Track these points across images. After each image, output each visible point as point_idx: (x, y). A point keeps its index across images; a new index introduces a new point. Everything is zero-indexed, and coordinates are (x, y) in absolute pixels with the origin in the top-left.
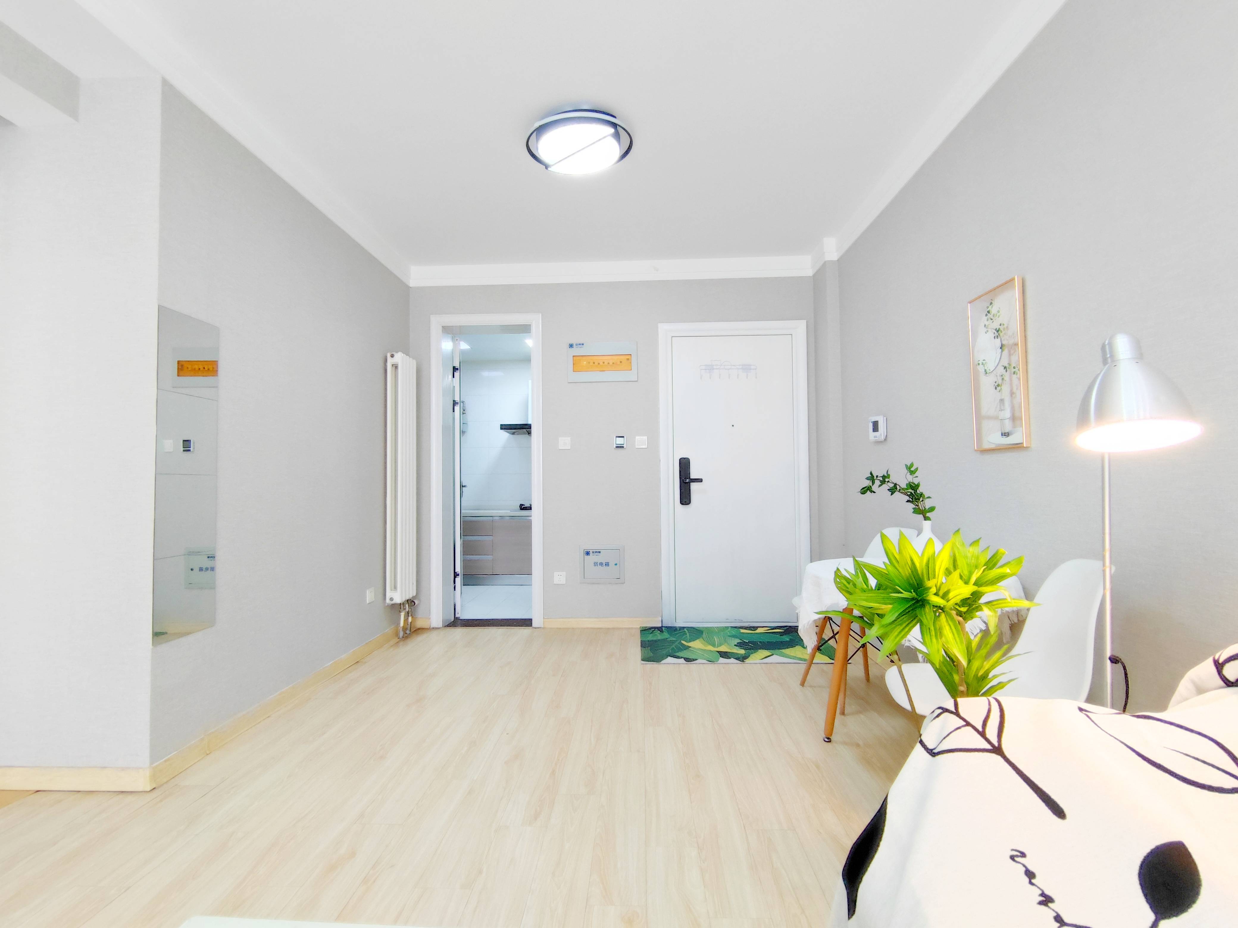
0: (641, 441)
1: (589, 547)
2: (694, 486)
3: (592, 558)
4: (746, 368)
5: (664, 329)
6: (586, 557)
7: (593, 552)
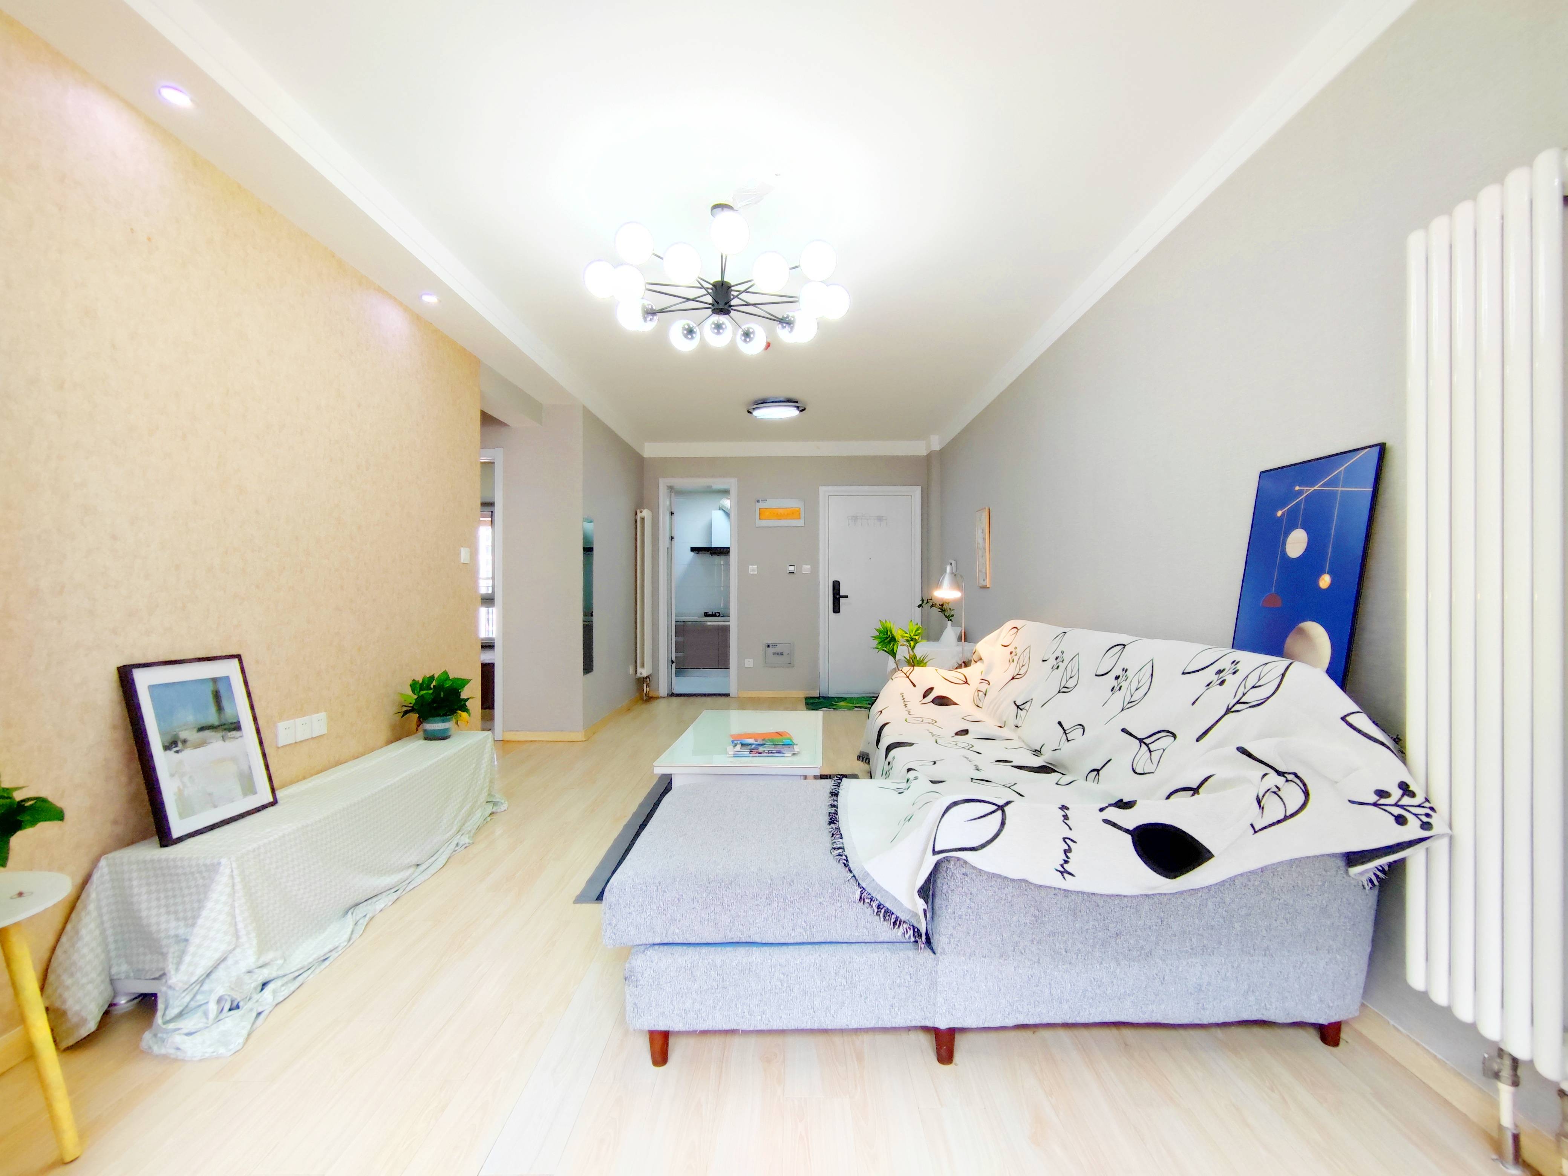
0: (806, 569)
1: (769, 642)
2: (842, 600)
3: (771, 650)
4: (880, 519)
5: (823, 489)
6: (768, 648)
7: (772, 645)
